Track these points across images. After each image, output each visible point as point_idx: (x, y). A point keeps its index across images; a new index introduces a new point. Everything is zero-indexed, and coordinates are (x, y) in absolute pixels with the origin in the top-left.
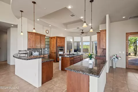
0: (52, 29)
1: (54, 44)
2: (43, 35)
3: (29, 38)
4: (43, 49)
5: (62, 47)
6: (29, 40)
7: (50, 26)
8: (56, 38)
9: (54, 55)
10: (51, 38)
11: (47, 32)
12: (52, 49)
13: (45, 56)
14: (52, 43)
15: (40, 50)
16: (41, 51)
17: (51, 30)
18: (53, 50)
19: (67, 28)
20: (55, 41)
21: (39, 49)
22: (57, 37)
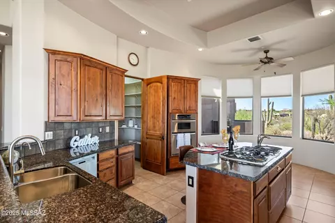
0: (150, 50)
1: (158, 105)
2: (117, 69)
3: (52, 76)
4: (116, 124)
5: (187, 117)
6: (52, 84)
7: (143, 32)
8: (165, 81)
9: (158, 146)
10: (148, 82)
11: (134, 60)
12: (150, 124)
13: (121, 151)
14: (151, 99)
15: (104, 128)
16: (108, 129)
17: (146, 53)
18: (154, 127)
19: (206, 44)
20: (162, 94)
21: (100, 125)
22: (168, 77)
